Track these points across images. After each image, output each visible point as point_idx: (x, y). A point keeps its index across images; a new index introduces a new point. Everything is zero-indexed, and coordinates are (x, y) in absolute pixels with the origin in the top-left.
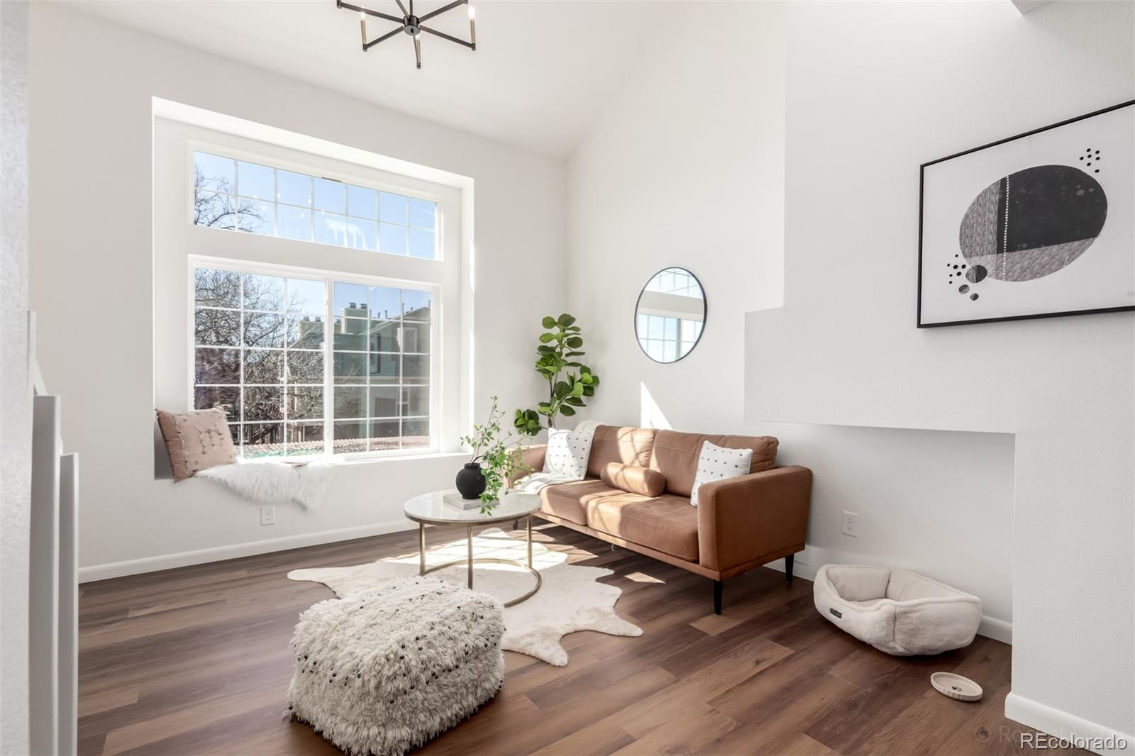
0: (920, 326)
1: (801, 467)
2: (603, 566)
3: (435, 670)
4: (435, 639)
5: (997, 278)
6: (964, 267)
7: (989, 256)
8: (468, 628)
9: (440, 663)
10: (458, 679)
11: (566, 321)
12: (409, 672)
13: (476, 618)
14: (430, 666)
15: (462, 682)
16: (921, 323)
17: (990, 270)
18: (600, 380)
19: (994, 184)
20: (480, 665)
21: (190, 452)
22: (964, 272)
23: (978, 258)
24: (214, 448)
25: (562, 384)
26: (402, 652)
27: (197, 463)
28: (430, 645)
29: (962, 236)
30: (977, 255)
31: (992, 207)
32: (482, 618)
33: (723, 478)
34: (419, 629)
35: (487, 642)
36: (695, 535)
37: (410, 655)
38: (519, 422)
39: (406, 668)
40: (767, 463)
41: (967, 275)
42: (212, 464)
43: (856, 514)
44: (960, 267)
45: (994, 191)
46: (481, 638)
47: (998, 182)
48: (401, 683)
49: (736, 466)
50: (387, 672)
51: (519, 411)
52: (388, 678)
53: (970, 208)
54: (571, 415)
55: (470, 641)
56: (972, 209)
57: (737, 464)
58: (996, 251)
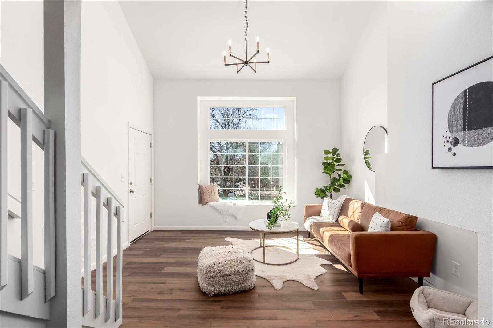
0: (433, 168)
1: (430, 232)
2: (328, 260)
3: (223, 274)
4: (225, 265)
5: (463, 145)
6: (450, 138)
7: (460, 132)
8: (238, 265)
9: (225, 272)
10: (231, 279)
11: (335, 151)
12: (215, 272)
13: (241, 262)
14: (222, 272)
15: (232, 281)
16: (433, 166)
17: (461, 140)
18: (352, 177)
19: (461, 93)
20: (240, 278)
21: (206, 197)
22: (450, 140)
23: (455, 133)
24: (213, 196)
25: (335, 178)
26: (213, 265)
27: (208, 200)
28: (223, 266)
29: (449, 121)
30: (455, 131)
31: (461, 106)
32: (244, 263)
33: (375, 231)
34: (221, 261)
35: (243, 271)
36: (350, 254)
37: (215, 267)
38: (317, 193)
39: (214, 270)
40: (406, 227)
41: (451, 142)
42: (212, 201)
43: (459, 264)
44: (448, 138)
45: (462, 97)
46: (241, 269)
47: (463, 92)
48: (211, 274)
49: (381, 227)
50: (208, 270)
51: (317, 188)
52: (209, 271)
53: (452, 106)
54: (338, 192)
55: (236, 269)
56: (452, 107)
57: (381, 226)
58: (463, 130)
